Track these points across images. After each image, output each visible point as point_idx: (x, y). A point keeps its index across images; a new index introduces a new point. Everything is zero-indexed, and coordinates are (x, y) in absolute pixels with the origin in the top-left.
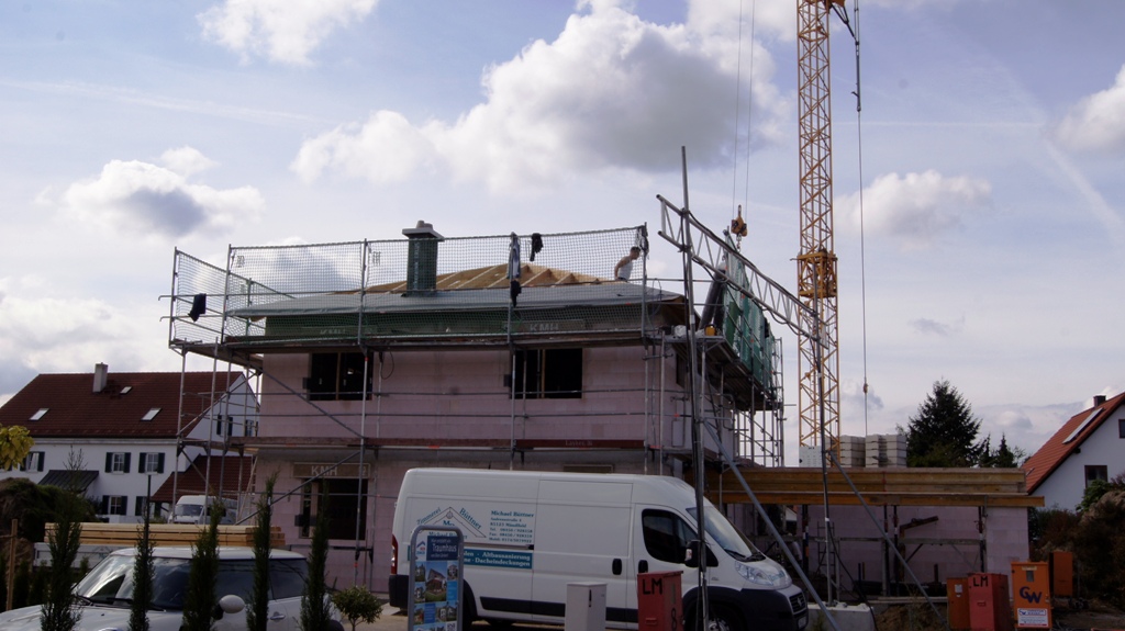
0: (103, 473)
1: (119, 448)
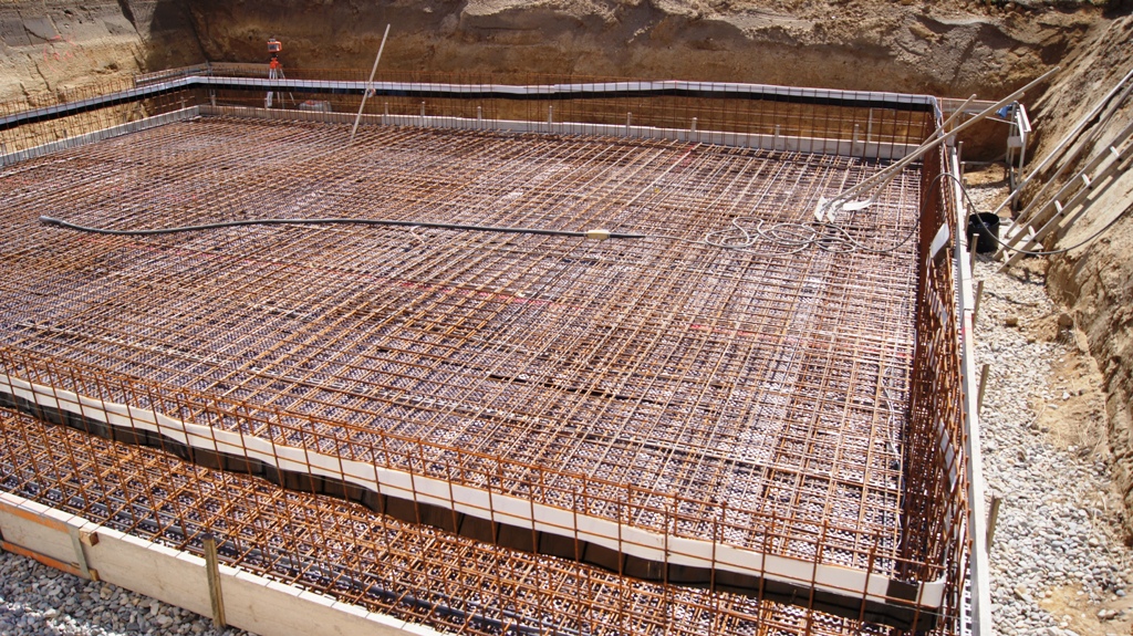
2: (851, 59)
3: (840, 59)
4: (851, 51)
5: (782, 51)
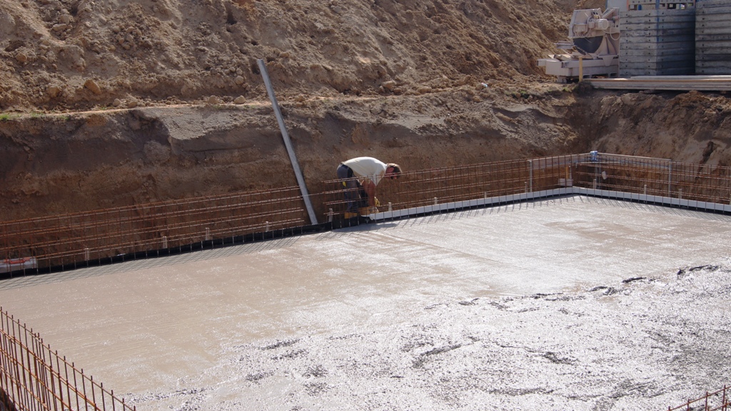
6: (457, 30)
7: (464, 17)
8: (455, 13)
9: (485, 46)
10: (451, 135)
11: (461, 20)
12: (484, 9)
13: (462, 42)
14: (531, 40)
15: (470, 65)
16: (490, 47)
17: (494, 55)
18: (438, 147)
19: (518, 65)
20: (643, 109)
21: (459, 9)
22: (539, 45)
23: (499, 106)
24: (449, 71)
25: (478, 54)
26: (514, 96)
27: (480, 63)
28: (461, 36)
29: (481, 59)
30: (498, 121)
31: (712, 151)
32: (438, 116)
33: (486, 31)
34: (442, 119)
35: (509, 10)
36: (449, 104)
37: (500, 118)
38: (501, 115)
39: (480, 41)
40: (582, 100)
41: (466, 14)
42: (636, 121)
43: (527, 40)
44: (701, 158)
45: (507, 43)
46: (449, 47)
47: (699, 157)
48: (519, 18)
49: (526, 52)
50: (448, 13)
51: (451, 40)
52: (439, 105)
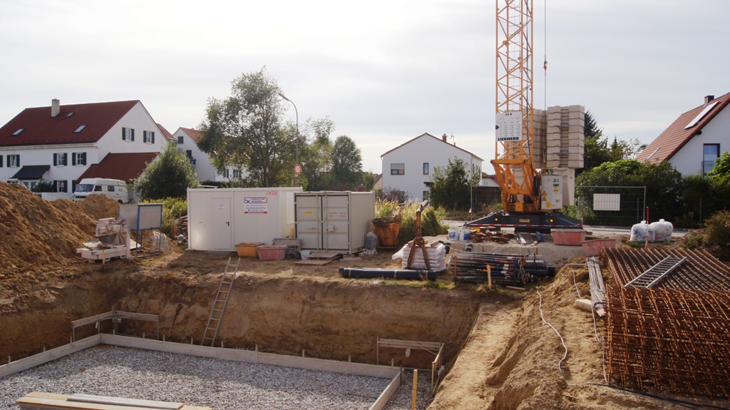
0: (52, 167)
1: (61, 150)
2: (41, 311)
3: (37, 312)
4: (40, 308)
5: (13, 315)
6: (23, 231)
7: (27, 222)
8: (20, 218)
9: (42, 241)
10: (19, 310)
11: (25, 224)
12: (41, 215)
13: (26, 240)
14: (72, 234)
15: (31, 256)
16: (45, 242)
17: (48, 247)
18: (10, 320)
19: (64, 252)
20: (141, 283)
21: (23, 216)
22: (77, 236)
23: (52, 286)
24: (17, 261)
25: (37, 247)
26: (61, 277)
27: (38, 253)
28: (25, 235)
29: (39, 251)
30: (51, 296)
31: (180, 309)
32: (9, 297)
33: (42, 230)
34: (13, 299)
35: (57, 214)
36: (17, 287)
37: (53, 294)
38: (53, 291)
39: (38, 238)
40: (105, 276)
41: (28, 218)
42: (137, 291)
43: (69, 235)
44: (175, 313)
45: (57, 238)
46: (16, 244)
47: (174, 312)
48: (64, 219)
49: (69, 243)
50: (16, 219)
51: (17, 239)
52: (11, 288)
